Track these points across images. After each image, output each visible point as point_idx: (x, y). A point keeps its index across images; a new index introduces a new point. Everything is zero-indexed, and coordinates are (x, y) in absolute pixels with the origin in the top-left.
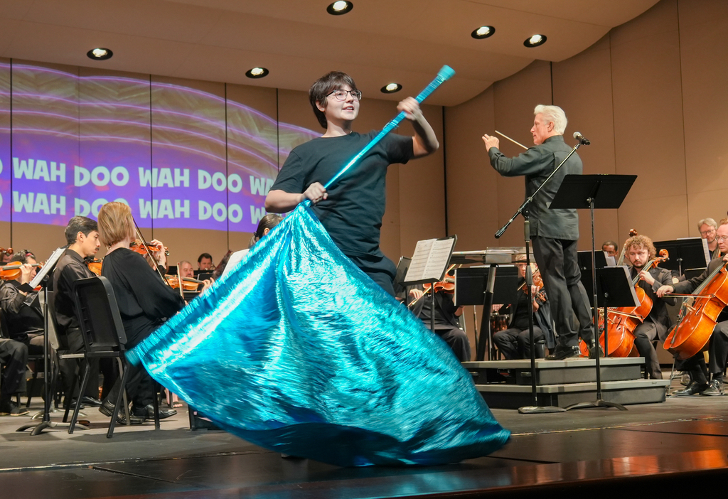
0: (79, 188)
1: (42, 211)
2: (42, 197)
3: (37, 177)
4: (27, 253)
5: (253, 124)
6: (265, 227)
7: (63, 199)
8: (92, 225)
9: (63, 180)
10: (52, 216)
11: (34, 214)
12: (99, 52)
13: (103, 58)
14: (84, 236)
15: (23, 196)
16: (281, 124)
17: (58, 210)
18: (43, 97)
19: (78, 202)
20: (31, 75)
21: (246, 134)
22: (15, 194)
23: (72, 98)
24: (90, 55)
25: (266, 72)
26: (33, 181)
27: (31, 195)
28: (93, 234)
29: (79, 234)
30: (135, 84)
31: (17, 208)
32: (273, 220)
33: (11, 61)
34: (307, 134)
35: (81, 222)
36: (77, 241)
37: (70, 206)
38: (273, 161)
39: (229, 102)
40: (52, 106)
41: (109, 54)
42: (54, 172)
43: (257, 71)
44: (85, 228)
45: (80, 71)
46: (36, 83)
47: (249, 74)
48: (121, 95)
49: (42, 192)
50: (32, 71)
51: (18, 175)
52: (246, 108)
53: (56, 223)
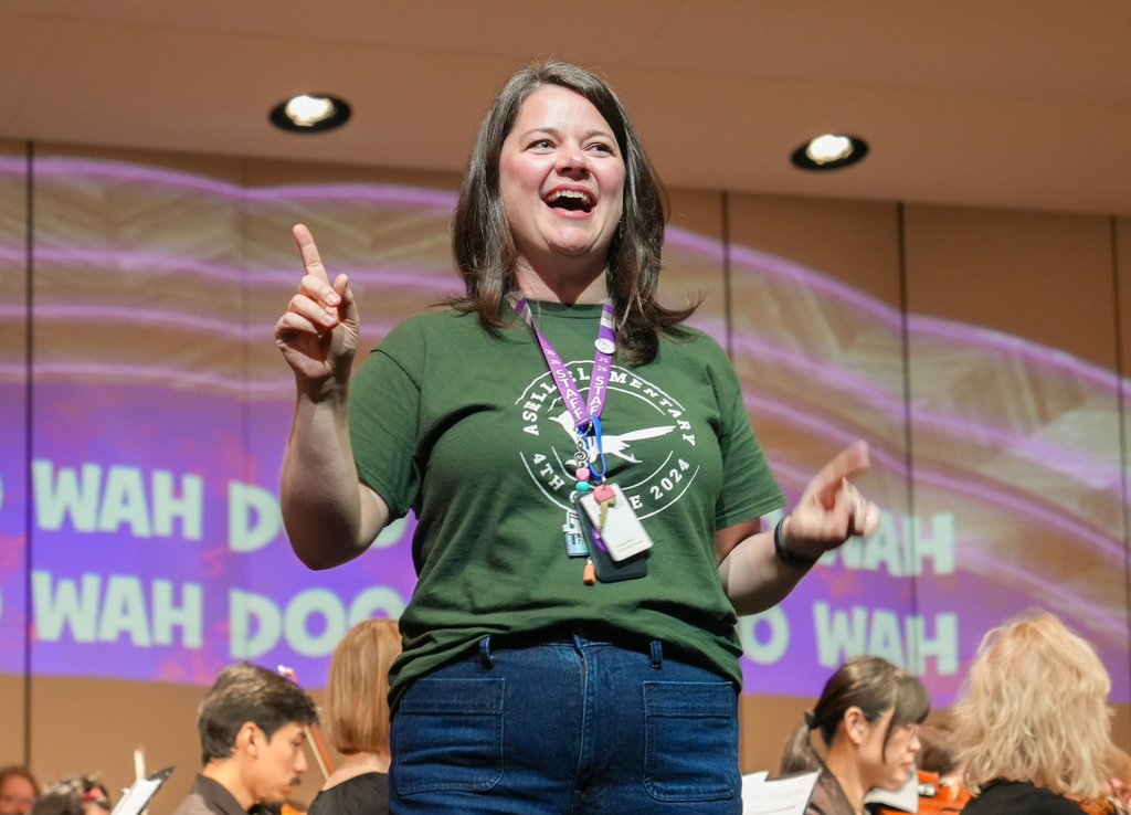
0: (244, 558)
1: (125, 636)
2: (125, 587)
3: (109, 523)
4: (88, 786)
5: (821, 326)
6: (848, 704)
7: (193, 593)
8: (290, 701)
9: (193, 530)
10: (157, 651)
11: (99, 648)
12: (307, 109)
13: (321, 126)
14: (260, 738)
15: (67, 587)
16: (917, 323)
17: (177, 631)
18: (129, 262)
19: (243, 603)
20: (94, 192)
21: (798, 360)
22: (41, 580)
23: (223, 260)
24: (280, 118)
25: (859, 149)
26: (99, 538)
27: (91, 582)
28: (291, 731)
29: (246, 732)
30: (424, 207)
31: (47, 628)
32: (876, 680)
33: (30, 148)
34: (1005, 353)
35: (256, 688)
36: (238, 754)
37: (216, 616)
38: (890, 449)
39: (739, 254)
40: (158, 288)
41: (341, 113)
42: (166, 506)
43: (829, 147)
44: (265, 711)
45: (249, 170)
46: (108, 217)
47: (801, 159)
48: (379, 244)
49: (125, 570)
50: (95, 177)
51: (48, 517)
52: (795, 275)
53: (171, 674)
